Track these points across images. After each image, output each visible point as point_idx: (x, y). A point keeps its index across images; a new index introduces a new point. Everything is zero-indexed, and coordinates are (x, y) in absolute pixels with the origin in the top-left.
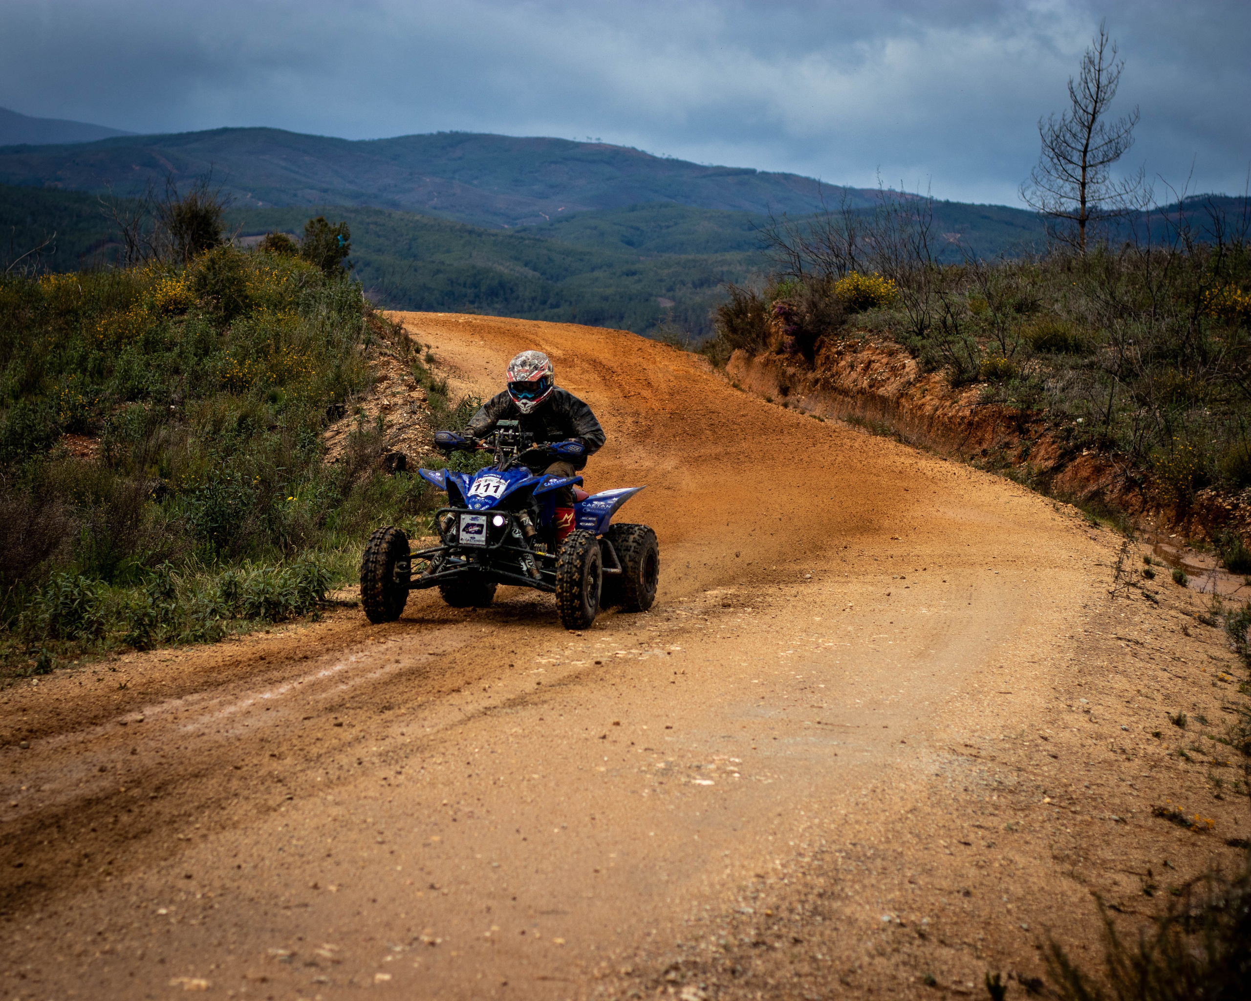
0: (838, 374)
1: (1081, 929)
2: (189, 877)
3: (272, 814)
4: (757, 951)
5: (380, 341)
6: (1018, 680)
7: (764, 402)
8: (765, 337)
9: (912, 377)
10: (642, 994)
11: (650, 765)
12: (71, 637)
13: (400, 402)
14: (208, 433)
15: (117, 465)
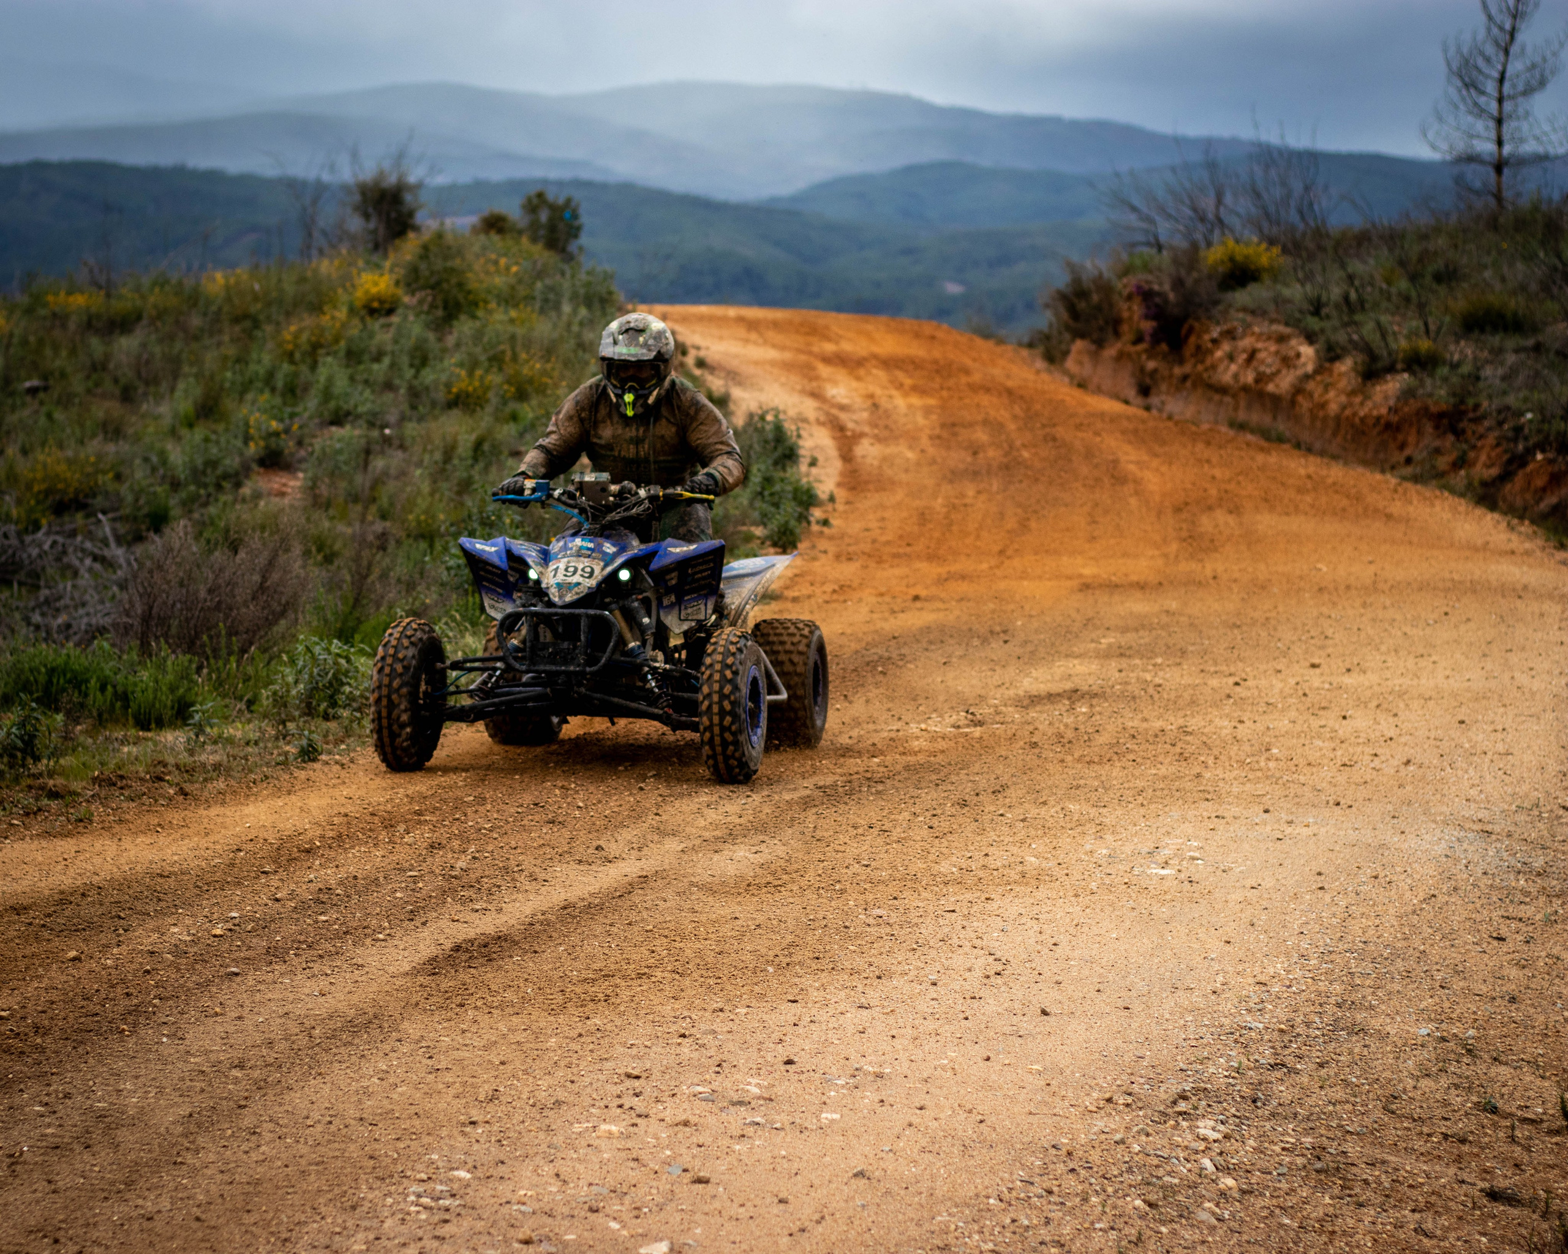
0: (1214, 367)
4: (1278, 1074)
7: (1120, 404)
8: (1115, 325)
9: (1310, 368)
12: (328, 717)
14: (437, 463)
15: (328, 504)
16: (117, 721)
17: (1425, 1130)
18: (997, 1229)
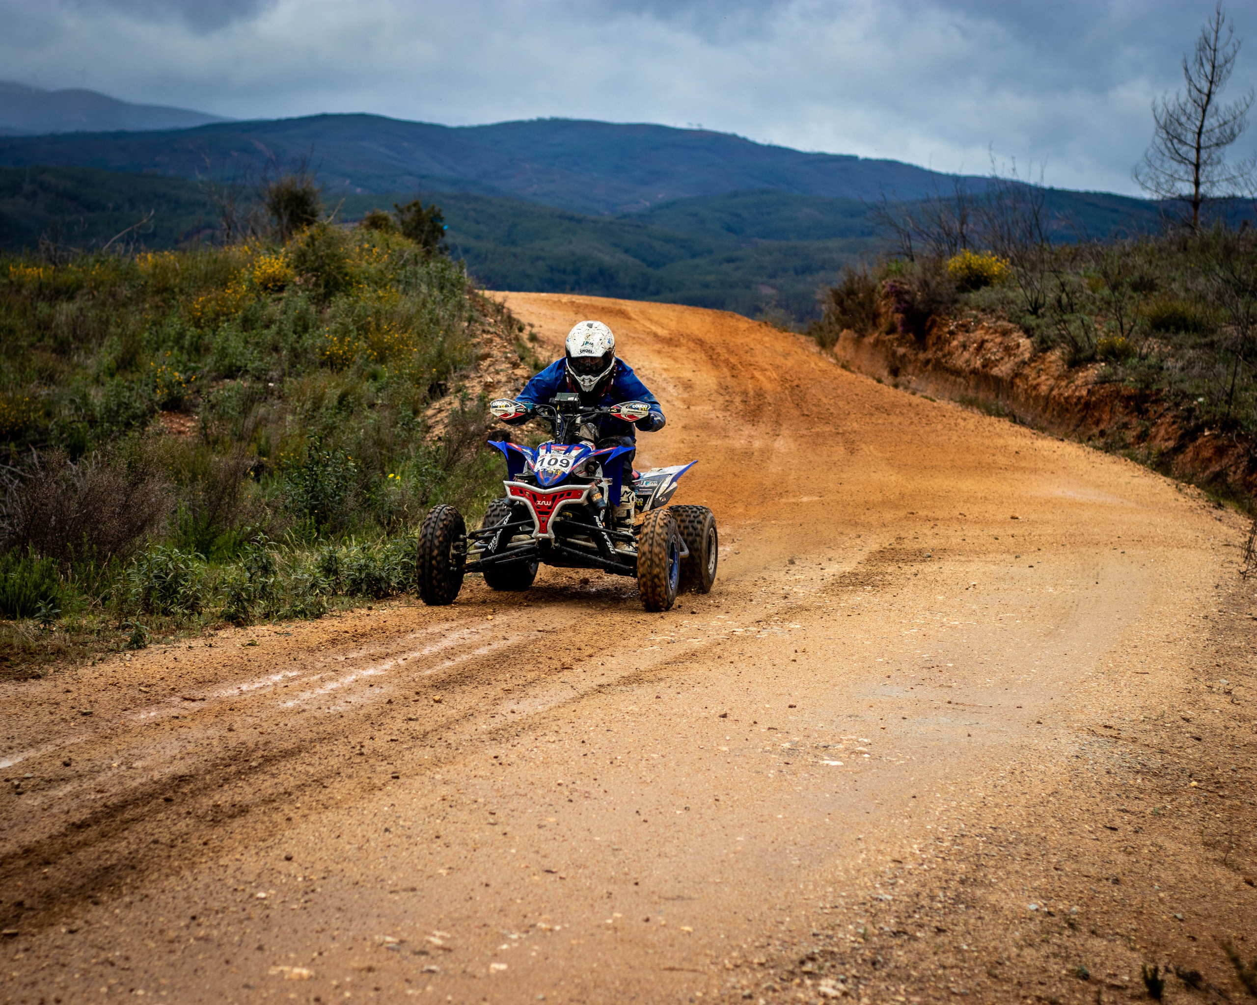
0: (950, 354)
1: (1238, 920)
2: (288, 859)
3: (377, 793)
4: (899, 942)
5: (483, 319)
6: (1154, 660)
7: (875, 383)
8: (875, 317)
9: (1027, 356)
10: (777, 987)
11: (774, 745)
12: (166, 612)
13: (504, 379)
14: (307, 411)
15: (215, 442)
17: (1022, 993)
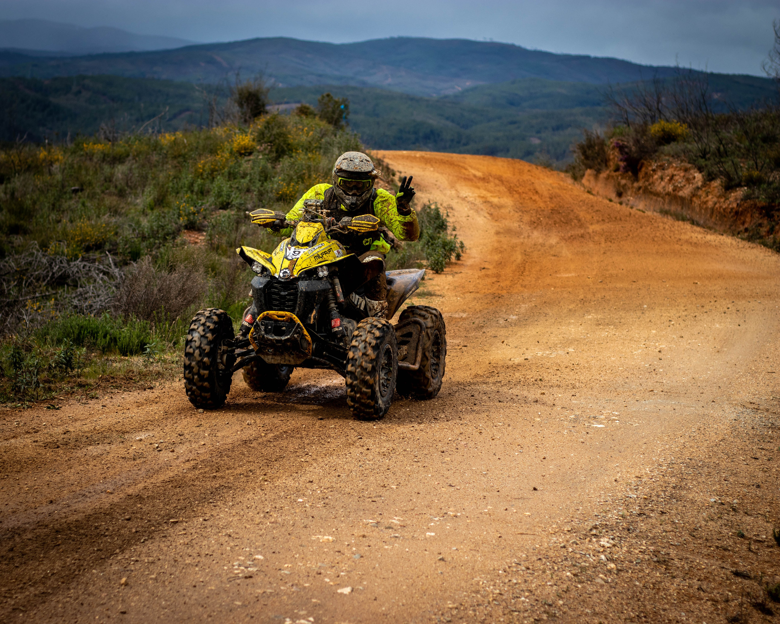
0: (653, 183)
4: (641, 519)
6: (778, 365)
7: (608, 202)
8: (606, 162)
9: (700, 184)
10: (578, 542)
11: (566, 416)
15: (218, 248)
16: (111, 351)
17: (708, 544)
18: (501, 585)
